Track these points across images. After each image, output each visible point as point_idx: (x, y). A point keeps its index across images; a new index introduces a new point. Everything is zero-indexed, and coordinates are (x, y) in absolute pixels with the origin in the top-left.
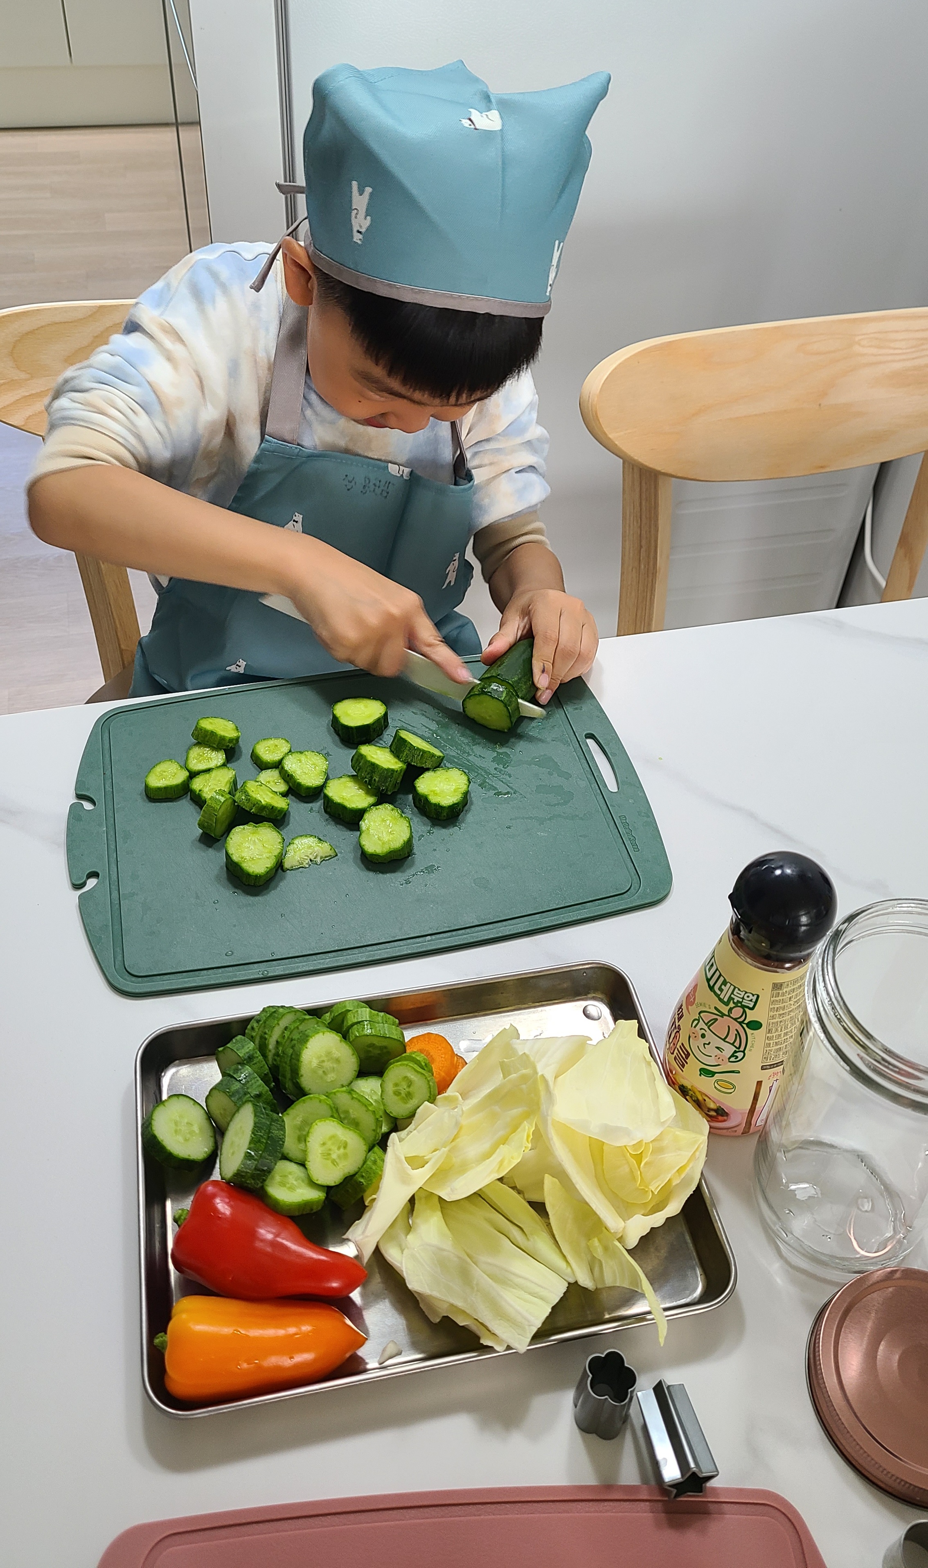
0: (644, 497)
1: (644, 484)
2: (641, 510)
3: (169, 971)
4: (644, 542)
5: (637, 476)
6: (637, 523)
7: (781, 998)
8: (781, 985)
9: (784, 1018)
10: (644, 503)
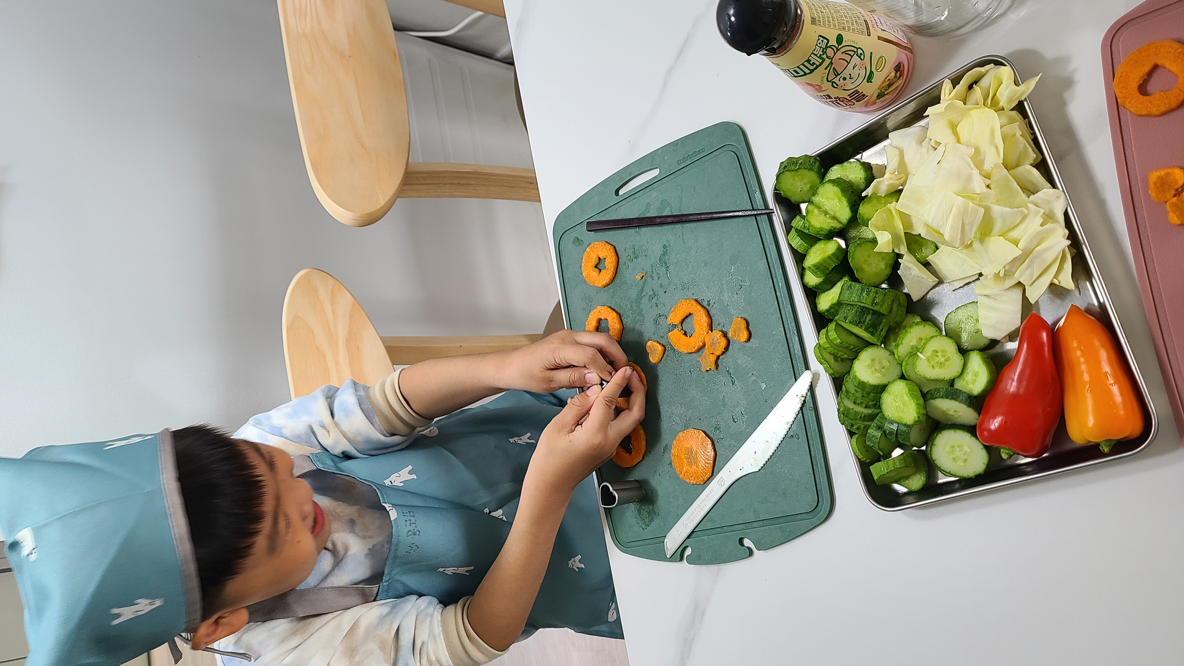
0: (423, 182)
1: (414, 182)
2: (432, 184)
3: (813, 479)
4: (456, 182)
5: (408, 187)
6: (441, 186)
7: (821, 19)
8: (812, 18)
9: (835, 17)
10: (428, 182)
